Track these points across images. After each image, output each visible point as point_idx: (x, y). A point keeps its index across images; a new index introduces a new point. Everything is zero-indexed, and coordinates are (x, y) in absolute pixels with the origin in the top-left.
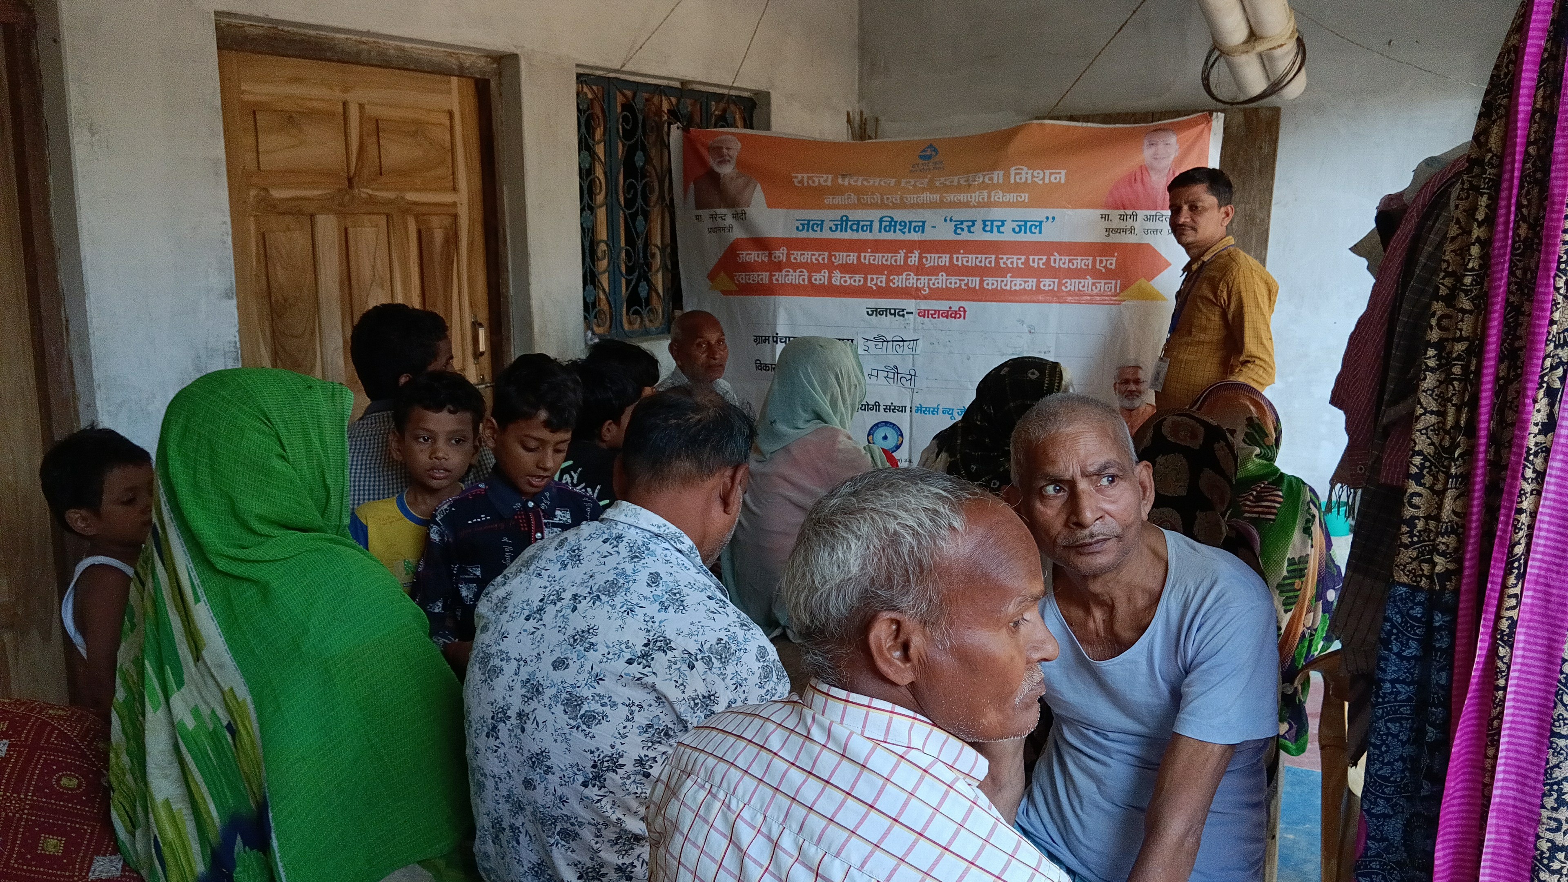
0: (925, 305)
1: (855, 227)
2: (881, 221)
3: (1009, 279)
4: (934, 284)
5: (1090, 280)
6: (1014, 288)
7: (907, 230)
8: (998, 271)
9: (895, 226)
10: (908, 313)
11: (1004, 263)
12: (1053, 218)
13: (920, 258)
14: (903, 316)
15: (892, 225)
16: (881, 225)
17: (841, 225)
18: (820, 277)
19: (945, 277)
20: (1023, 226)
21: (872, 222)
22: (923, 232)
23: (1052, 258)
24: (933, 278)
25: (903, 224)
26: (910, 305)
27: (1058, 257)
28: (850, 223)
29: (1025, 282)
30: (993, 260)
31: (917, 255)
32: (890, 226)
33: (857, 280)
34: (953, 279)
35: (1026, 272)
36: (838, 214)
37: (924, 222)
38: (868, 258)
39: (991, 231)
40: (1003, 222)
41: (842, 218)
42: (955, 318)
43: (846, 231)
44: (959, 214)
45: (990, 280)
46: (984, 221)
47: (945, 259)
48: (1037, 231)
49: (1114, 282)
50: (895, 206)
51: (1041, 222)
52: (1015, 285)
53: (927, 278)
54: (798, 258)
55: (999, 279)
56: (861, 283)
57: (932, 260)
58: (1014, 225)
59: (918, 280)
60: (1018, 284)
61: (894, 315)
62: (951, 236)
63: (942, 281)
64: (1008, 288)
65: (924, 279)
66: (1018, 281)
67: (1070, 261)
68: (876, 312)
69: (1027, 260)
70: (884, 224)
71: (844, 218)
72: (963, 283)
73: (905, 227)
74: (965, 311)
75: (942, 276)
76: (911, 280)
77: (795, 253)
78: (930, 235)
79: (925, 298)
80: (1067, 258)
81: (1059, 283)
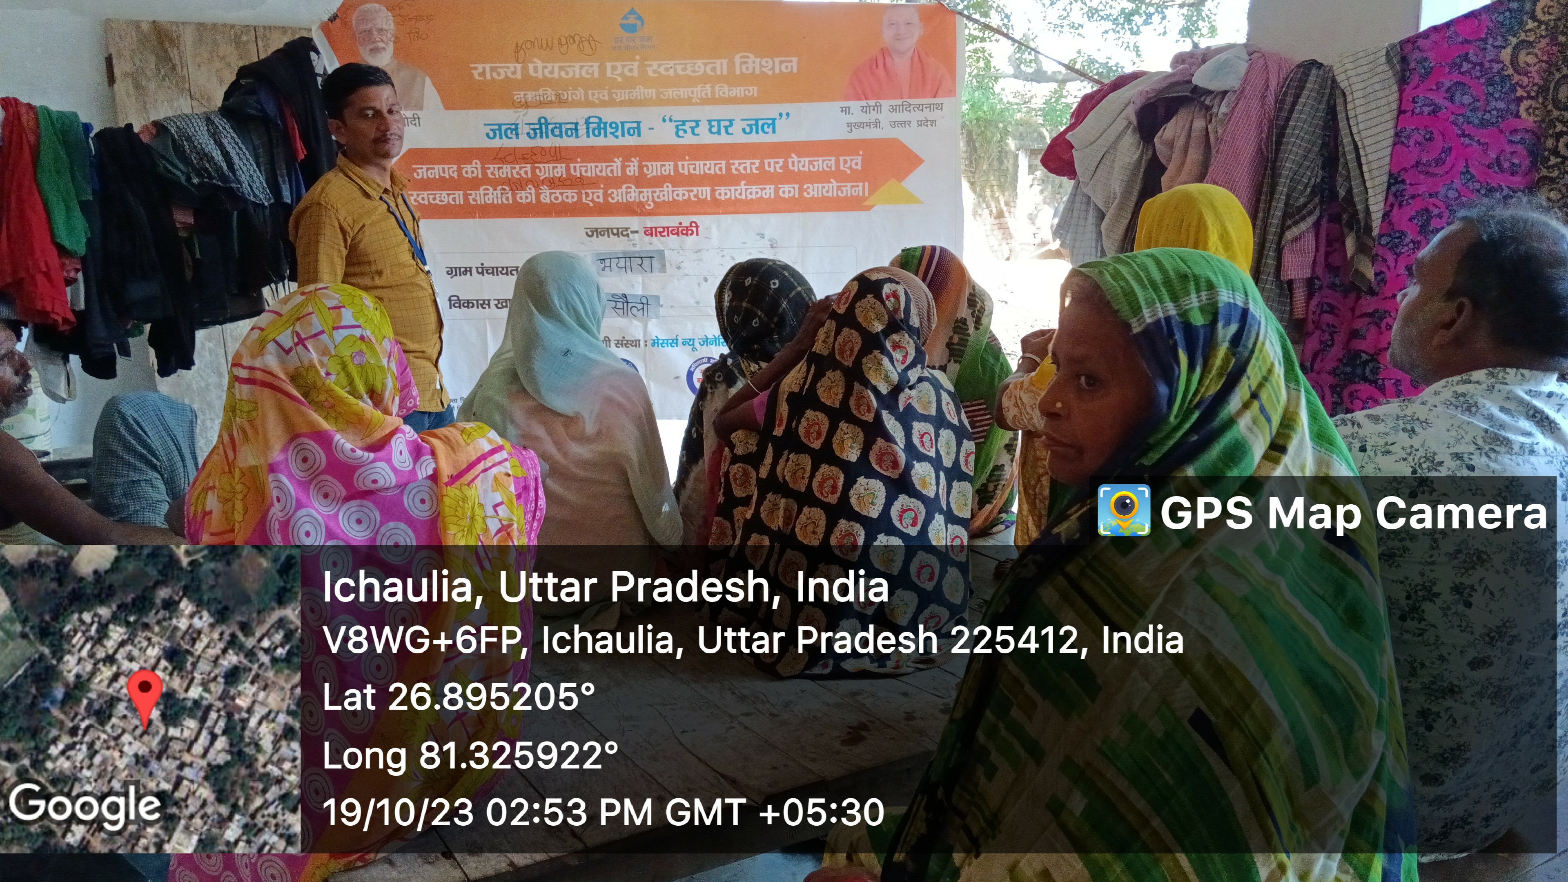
0: (650, 222)
1: (557, 132)
2: (587, 122)
3: (743, 187)
4: (659, 197)
5: (834, 184)
6: (750, 197)
7: (619, 133)
8: (730, 179)
9: (605, 129)
10: (633, 232)
11: (737, 169)
12: (788, 114)
13: (641, 167)
14: (628, 235)
15: (601, 127)
16: (588, 128)
17: (541, 129)
18: (526, 196)
19: (670, 189)
20: (755, 125)
21: (576, 124)
22: (639, 135)
23: (790, 160)
24: (657, 190)
25: (614, 125)
26: (633, 222)
27: (796, 159)
28: (550, 127)
29: (762, 189)
30: (723, 166)
31: (636, 164)
32: (599, 128)
33: (570, 196)
34: (681, 190)
35: (763, 178)
36: (533, 115)
37: (639, 123)
38: (579, 169)
39: (719, 132)
40: (731, 122)
41: (539, 120)
42: (687, 234)
43: (547, 137)
44: (681, 113)
45: (722, 190)
46: (710, 121)
47: (668, 168)
48: (770, 130)
49: (861, 184)
50: (603, 104)
51: (774, 120)
52: (751, 193)
53: (650, 190)
54: (496, 172)
55: (733, 188)
56: (575, 200)
57: (654, 169)
58: (744, 124)
59: (640, 192)
60: (753, 192)
61: (617, 234)
62: (673, 140)
63: (666, 193)
64: (743, 197)
65: (647, 192)
66: (754, 189)
67: (810, 162)
68: (596, 232)
69: (762, 164)
70: (591, 126)
71: (543, 121)
72: (692, 194)
73: (617, 128)
74: (697, 227)
75: (668, 188)
76: (633, 194)
77: (491, 166)
78: (648, 138)
79: (650, 214)
80: (807, 160)
81: (799, 188)
